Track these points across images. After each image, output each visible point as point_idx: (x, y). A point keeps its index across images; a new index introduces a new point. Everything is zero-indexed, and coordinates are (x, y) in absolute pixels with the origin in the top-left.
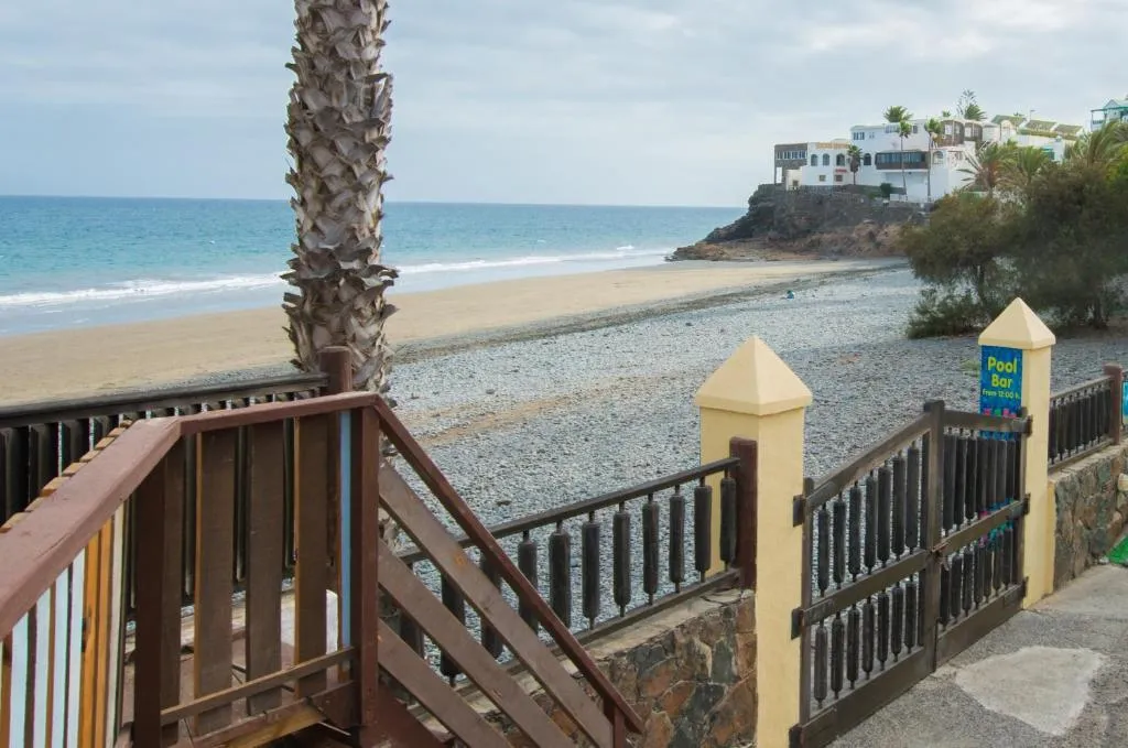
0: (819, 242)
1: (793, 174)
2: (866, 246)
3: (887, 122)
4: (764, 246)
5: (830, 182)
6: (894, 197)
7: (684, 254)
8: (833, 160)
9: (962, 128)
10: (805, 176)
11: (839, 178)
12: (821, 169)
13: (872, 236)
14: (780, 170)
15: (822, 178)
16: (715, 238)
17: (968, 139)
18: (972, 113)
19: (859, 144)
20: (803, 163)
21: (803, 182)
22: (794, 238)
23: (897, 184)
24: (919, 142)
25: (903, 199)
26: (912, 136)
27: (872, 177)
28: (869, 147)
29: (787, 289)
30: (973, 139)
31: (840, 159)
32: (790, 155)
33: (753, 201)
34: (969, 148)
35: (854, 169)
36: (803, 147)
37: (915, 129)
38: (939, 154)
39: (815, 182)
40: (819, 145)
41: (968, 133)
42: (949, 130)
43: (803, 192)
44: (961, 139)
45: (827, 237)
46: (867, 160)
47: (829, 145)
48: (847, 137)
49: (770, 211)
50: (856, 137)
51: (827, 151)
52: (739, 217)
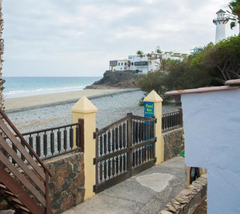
0: (121, 84)
1: (114, 68)
2: (132, 85)
3: (137, 55)
4: (107, 85)
5: (123, 69)
6: (139, 73)
7: (88, 88)
8: (124, 64)
9: (156, 55)
10: (117, 68)
11: (125, 68)
12: (121, 66)
13: (134, 83)
14: (111, 67)
15: (121, 69)
16: (95, 84)
17: (158, 58)
18: (158, 51)
19: (130, 60)
20: (117, 65)
21: (117, 70)
22: (114, 84)
23: (140, 70)
24: (145, 59)
25: (142, 73)
26: (143, 58)
27: (134, 68)
28: (132, 61)
29: (111, 95)
30: (159, 58)
31: (125, 64)
32: (113, 63)
33: (104, 75)
34: (158, 60)
35: (129, 66)
36: (116, 61)
37: (144, 56)
38: (151, 62)
39: (119, 70)
40: (121, 61)
41: (158, 56)
42: (153, 56)
43: (117, 72)
44: (156, 58)
45: (123, 83)
46: (132, 64)
47: (123, 61)
48: (127, 58)
49: (108, 77)
50: (129, 58)
51: (122, 62)
52: (101, 79)
